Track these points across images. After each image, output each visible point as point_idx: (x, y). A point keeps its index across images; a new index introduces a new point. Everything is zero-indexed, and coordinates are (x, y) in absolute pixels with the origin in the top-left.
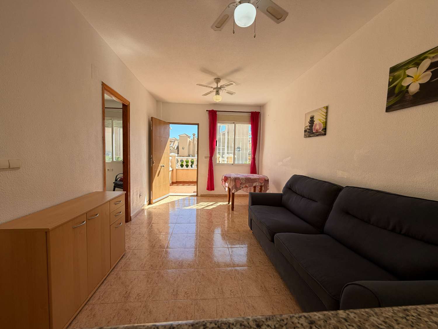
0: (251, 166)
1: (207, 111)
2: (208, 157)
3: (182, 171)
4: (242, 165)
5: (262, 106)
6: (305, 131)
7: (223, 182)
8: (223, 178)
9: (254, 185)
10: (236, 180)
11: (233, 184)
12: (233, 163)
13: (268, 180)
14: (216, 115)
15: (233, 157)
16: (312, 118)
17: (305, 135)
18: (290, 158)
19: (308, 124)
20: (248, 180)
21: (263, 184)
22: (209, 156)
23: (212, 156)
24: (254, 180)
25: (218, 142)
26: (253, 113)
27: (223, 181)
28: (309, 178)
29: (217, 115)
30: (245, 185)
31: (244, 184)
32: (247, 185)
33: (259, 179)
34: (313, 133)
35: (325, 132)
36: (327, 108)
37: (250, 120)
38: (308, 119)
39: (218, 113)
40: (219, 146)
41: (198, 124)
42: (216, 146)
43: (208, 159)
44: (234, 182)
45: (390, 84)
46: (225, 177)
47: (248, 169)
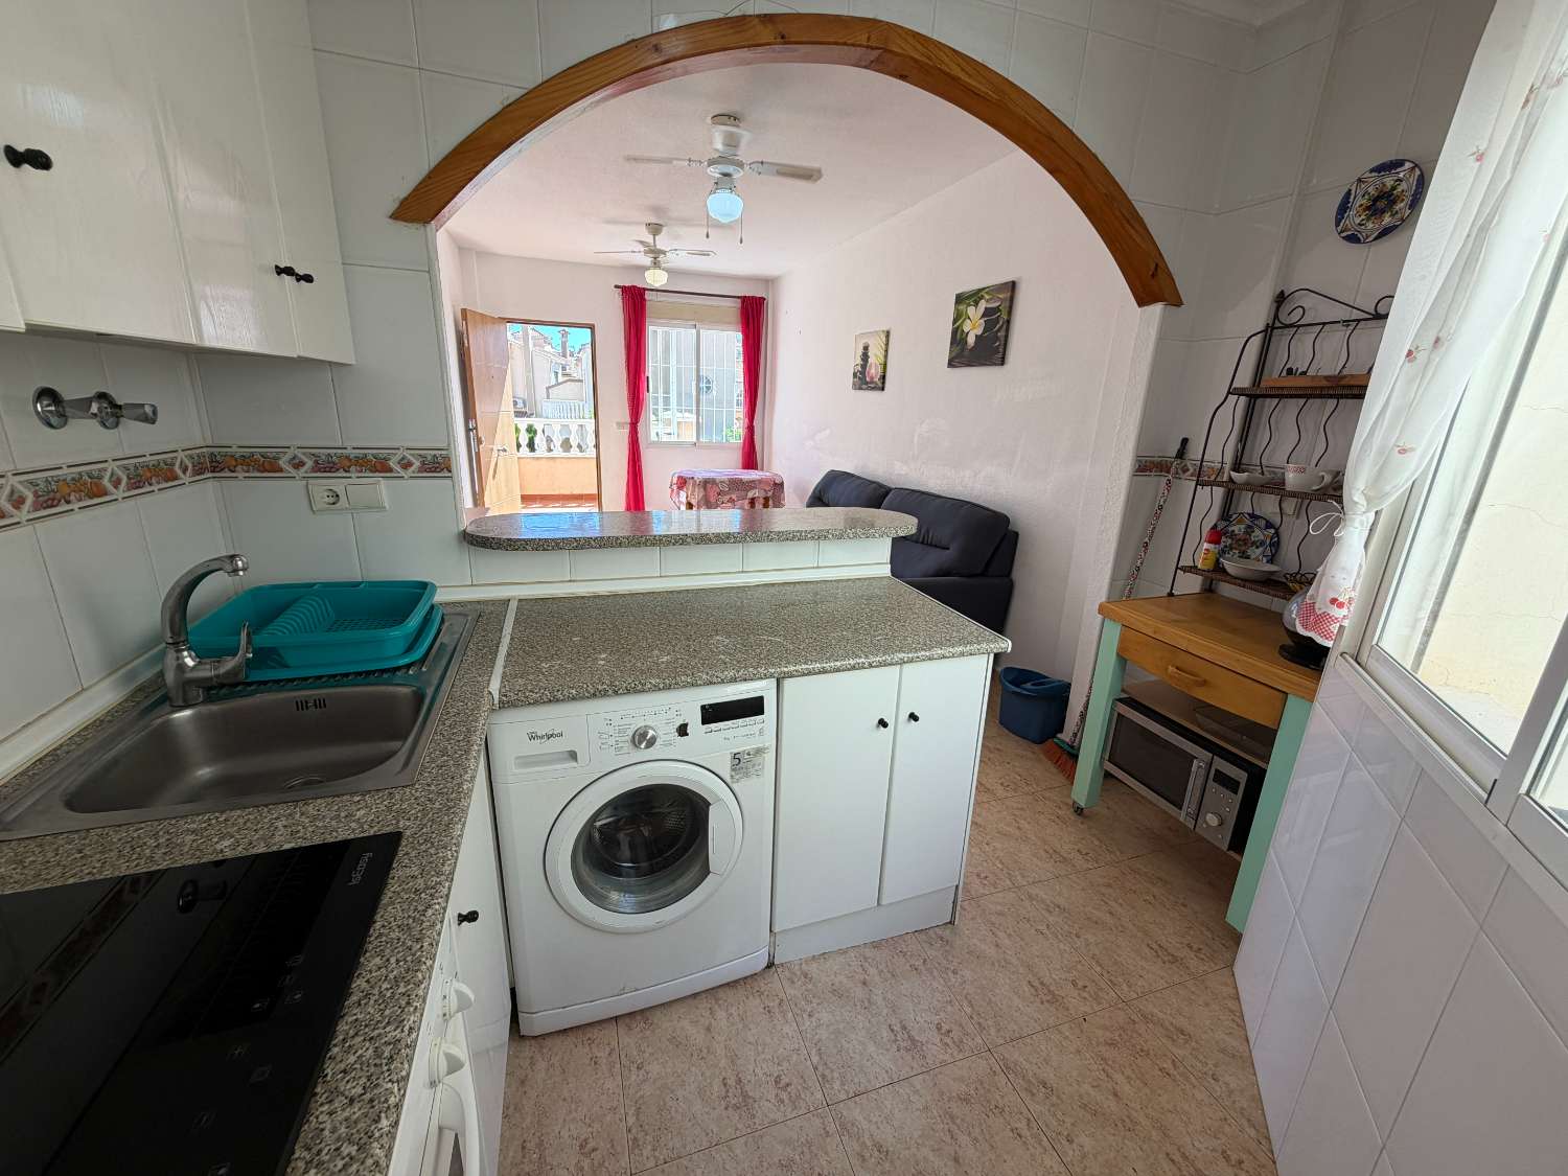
0: (743, 448)
1: (616, 287)
2: (624, 423)
3: (535, 463)
4: (720, 447)
5: (769, 282)
6: (855, 375)
7: (673, 490)
8: (675, 481)
9: (750, 495)
10: (706, 484)
11: (701, 495)
12: (694, 440)
13: (782, 485)
14: (643, 300)
15: (695, 421)
16: (866, 348)
17: (854, 384)
18: (828, 432)
19: (859, 361)
20: (736, 485)
21: (770, 494)
22: (628, 420)
23: (637, 422)
24: (751, 485)
25: (650, 380)
26: (745, 300)
27: (675, 487)
28: (852, 475)
29: (645, 300)
30: (728, 497)
31: (725, 493)
32: (734, 497)
33: (760, 481)
34: (867, 383)
35: (883, 383)
36: (888, 334)
37: (739, 319)
38: (860, 351)
39: (648, 295)
40: (656, 391)
41: (592, 328)
42: (648, 391)
43: (627, 430)
44: (702, 490)
45: (955, 321)
46: (679, 477)
47: (736, 457)
